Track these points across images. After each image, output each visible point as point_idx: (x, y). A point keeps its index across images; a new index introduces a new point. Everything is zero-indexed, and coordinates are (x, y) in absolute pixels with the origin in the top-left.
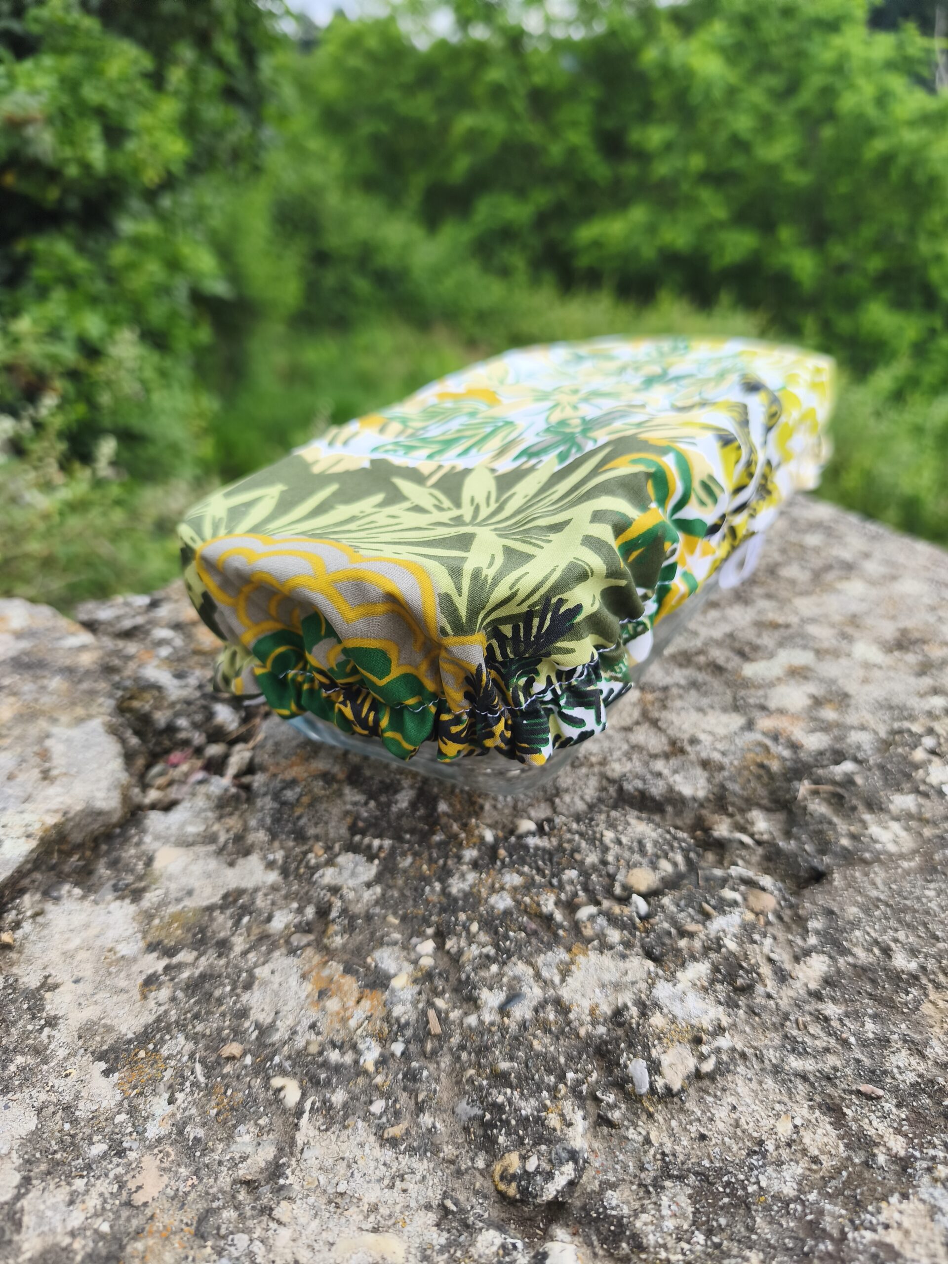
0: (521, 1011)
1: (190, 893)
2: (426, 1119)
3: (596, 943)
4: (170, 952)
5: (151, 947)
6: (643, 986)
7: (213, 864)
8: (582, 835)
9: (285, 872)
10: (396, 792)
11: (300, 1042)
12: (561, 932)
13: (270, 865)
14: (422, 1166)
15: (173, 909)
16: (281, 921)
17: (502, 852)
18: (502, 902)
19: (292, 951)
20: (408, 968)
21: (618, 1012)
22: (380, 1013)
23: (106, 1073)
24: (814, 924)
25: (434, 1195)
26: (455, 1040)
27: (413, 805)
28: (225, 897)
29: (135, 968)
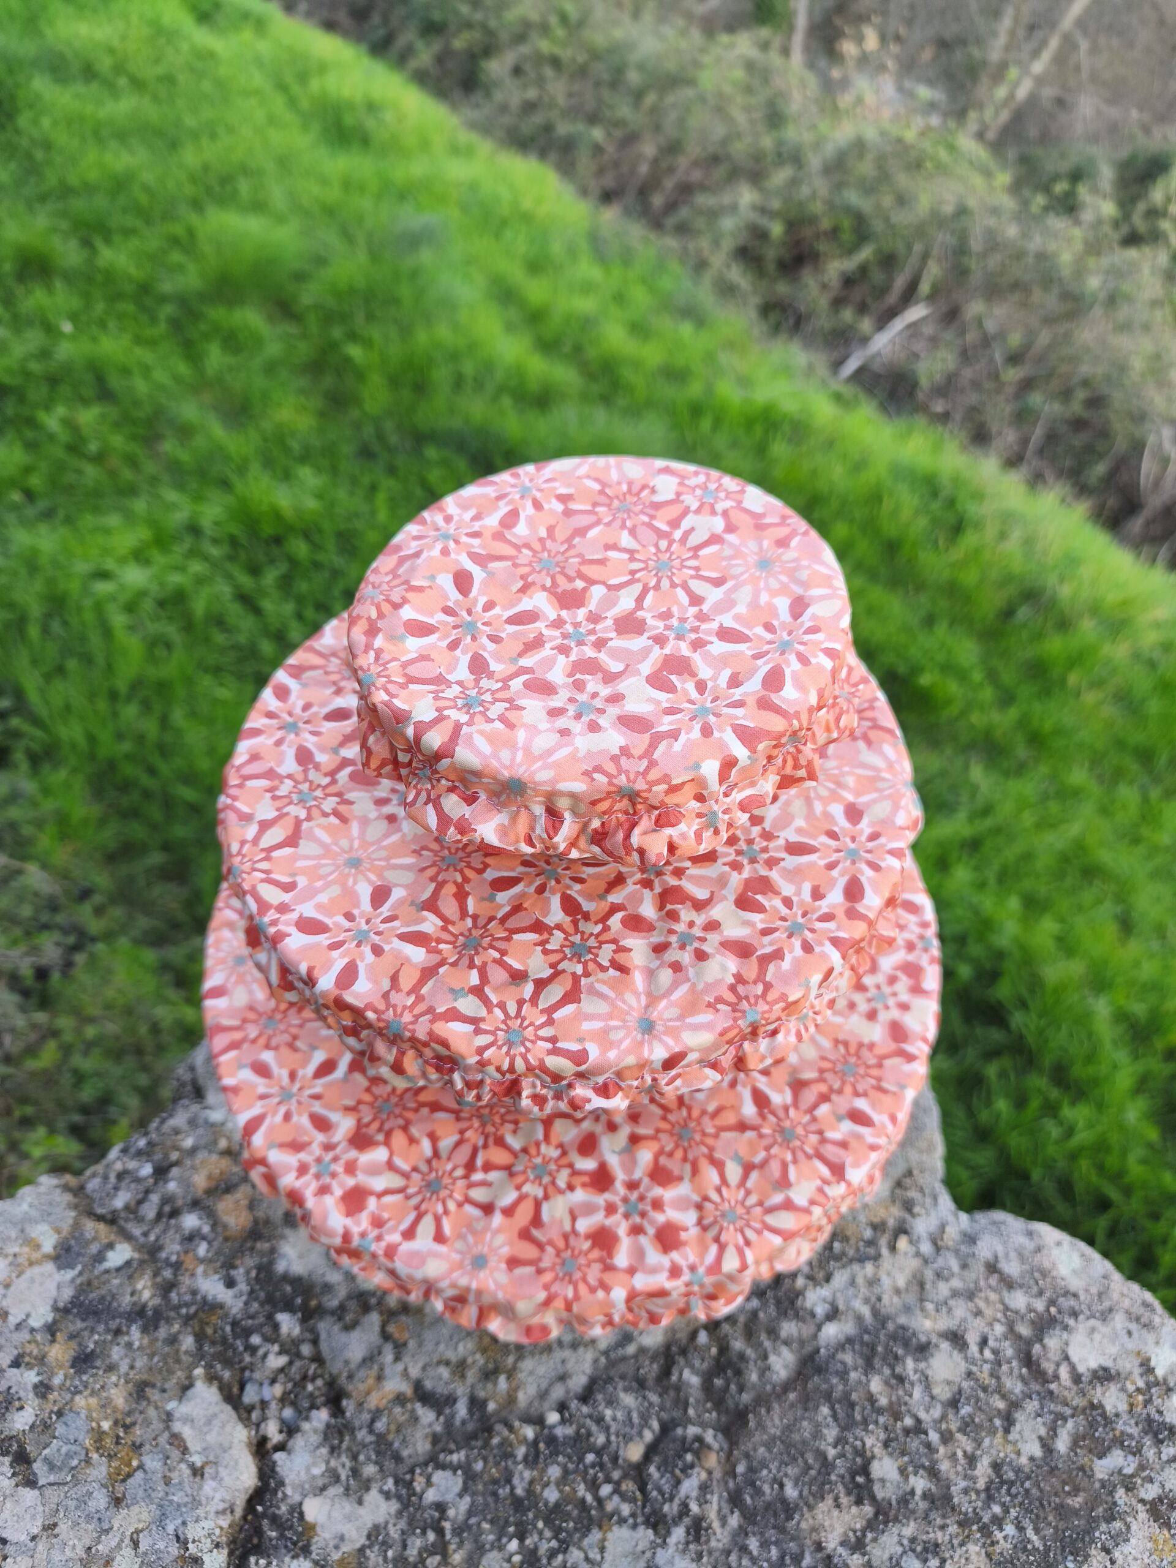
1: (342, 1538)
3: (615, 1518)
6: (649, 1554)
7: (348, 1506)
8: (590, 1416)
9: (400, 1500)
10: (455, 1401)
12: (593, 1512)
13: (387, 1495)
15: (336, 1556)
17: (542, 1446)
18: (552, 1495)
24: (741, 1469)
27: (470, 1411)
28: (369, 1537)
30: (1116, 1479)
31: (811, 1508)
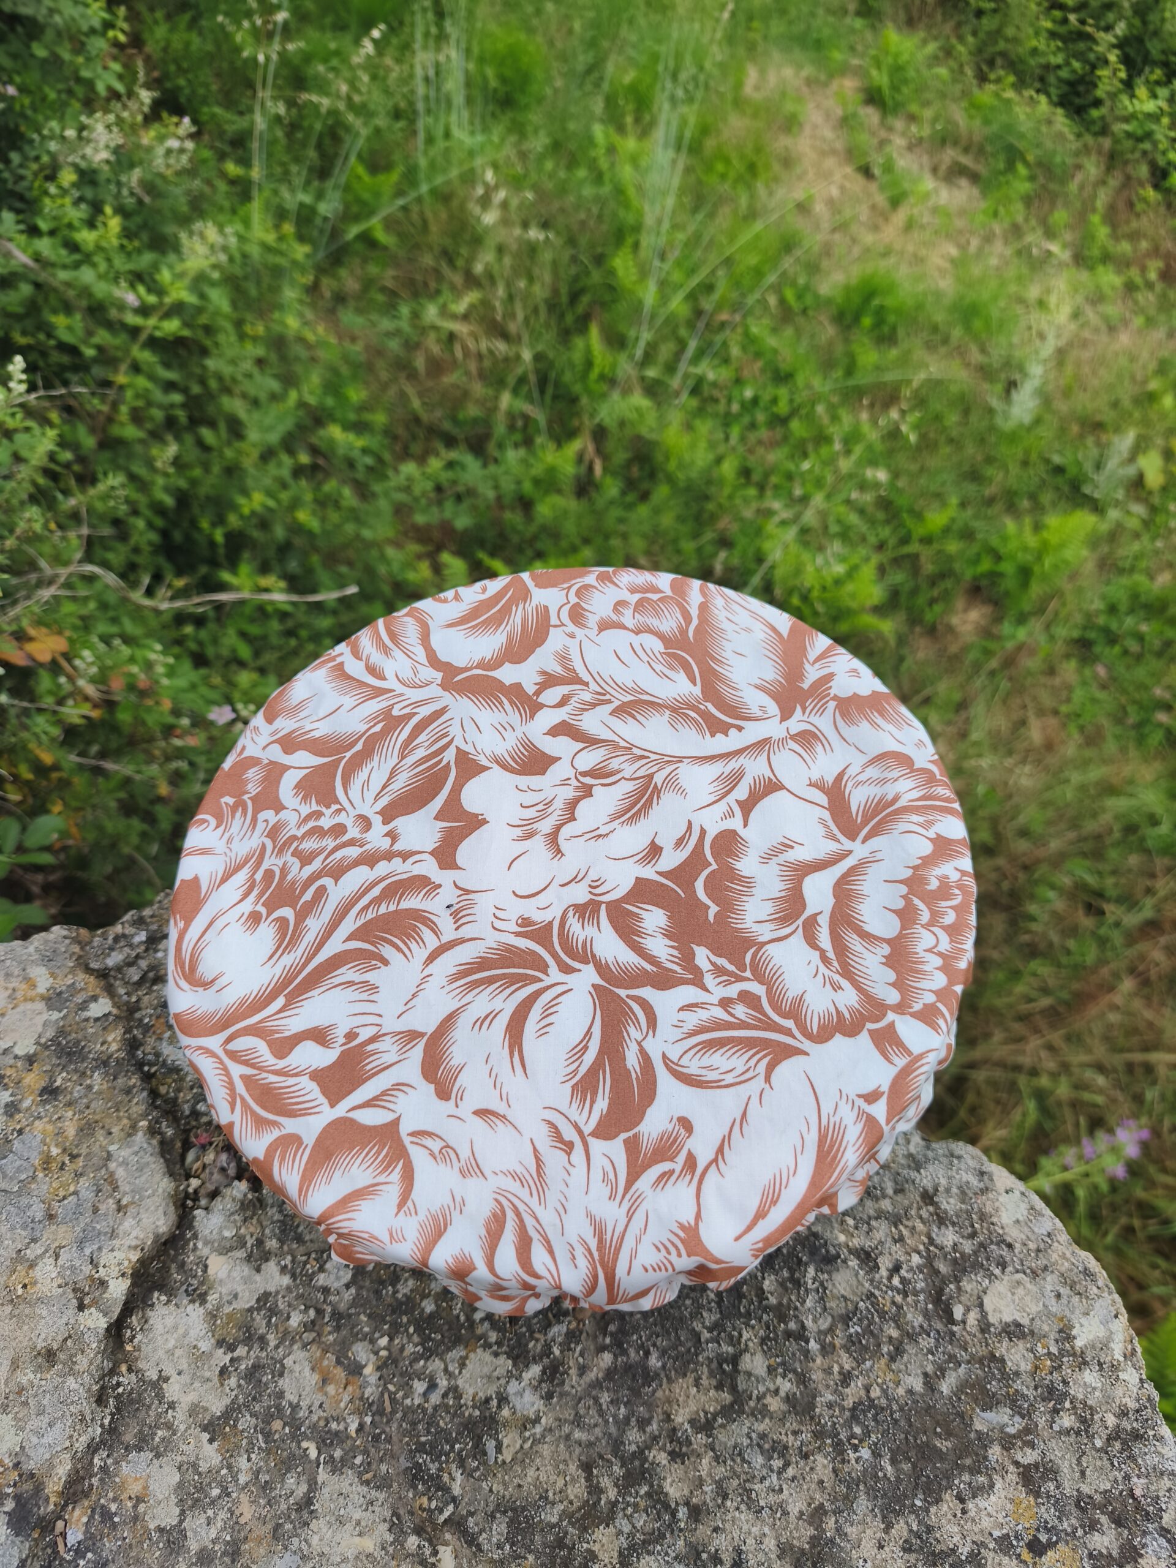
0: (435, 1398)
1: (236, 1296)
2: (384, 1467)
3: (482, 1341)
4: (231, 1348)
5: (220, 1343)
6: (503, 1381)
7: (246, 1270)
9: (294, 1276)
11: (315, 1418)
12: (463, 1331)
13: (283, 1270)
14: (382, 1496)
15: (227, 1309)
16: (295, 1320)
18: (428, 1307)
19: (304, 1346)
20: (373, 1358)
21: (488, 1400)
22: (358, 1393)
23: (211, 1441)
25: (388, 1514)
26: (399, 1415)
28: (258, 1300)
29: (213, 1362)
30: (996, 1434)
31: (670, 1380)
